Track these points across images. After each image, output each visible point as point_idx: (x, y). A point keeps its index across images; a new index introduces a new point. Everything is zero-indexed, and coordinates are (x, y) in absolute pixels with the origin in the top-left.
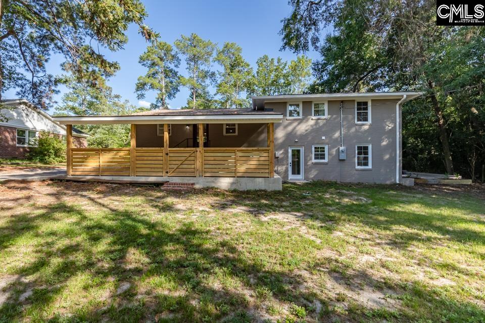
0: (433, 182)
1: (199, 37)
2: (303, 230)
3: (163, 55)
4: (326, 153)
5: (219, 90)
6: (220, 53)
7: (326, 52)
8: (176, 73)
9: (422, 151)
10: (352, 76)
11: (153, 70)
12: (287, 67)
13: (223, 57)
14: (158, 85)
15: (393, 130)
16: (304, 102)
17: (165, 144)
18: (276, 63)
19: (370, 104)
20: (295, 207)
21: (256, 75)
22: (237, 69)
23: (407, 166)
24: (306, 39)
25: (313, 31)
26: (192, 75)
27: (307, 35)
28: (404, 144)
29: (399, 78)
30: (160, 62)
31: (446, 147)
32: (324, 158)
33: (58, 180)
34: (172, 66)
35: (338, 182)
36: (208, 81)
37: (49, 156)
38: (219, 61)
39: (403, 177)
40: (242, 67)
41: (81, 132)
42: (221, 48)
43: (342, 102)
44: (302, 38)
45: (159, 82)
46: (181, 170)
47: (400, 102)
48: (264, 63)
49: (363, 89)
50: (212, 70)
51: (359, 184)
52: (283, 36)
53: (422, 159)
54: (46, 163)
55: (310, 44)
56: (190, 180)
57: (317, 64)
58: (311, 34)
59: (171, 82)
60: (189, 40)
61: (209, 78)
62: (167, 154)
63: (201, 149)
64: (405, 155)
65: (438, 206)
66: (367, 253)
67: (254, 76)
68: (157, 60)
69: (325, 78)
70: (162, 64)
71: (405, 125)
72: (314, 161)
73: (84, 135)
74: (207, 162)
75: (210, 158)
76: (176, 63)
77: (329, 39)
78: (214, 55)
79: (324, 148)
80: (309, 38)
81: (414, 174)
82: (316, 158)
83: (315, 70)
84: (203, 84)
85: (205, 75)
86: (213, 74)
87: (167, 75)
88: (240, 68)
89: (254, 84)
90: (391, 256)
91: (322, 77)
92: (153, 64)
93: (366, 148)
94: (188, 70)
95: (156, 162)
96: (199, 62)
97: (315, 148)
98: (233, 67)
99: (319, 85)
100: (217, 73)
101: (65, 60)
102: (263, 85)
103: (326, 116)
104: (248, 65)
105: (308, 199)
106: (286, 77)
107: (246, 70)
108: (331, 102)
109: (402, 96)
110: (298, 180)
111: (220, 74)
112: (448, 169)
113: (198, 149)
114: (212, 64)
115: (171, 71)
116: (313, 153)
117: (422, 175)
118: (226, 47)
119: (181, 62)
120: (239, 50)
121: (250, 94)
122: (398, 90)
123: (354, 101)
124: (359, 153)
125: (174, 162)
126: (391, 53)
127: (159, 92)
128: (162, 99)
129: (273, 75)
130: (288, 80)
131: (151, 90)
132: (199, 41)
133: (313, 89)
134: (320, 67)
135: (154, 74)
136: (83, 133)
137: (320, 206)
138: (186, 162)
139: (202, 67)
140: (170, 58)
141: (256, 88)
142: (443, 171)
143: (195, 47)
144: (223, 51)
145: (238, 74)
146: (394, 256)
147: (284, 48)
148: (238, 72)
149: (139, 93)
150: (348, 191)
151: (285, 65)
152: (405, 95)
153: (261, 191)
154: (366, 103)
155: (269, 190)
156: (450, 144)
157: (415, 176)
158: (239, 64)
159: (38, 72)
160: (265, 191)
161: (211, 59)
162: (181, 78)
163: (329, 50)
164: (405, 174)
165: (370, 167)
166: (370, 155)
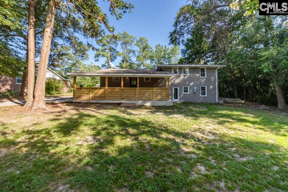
0: (230, 102)
1: (128, 33)
2: (185, 120)
3: (109, 41)
4: (189, 89)
5: (138, 59)
6: (138, 42)
7: (187, 45)
8: (115, 50)
9: (226, 89)
10: (197, 56)
11: (104, 48)
12: (169, 50)
13: (139, 44)
14: (107, 55)
15: (215, 81)
16: (179, 68)
17: (122, 86)
18: (164, 48)
19: (205, 70)
20: (179, 112)
21: (155, 53)
22: (146, 50)
23: (220, 95)
24: (179, 40)
25: (182, 37)
26: (124, 51)
27: (180, 39)
28: (219, 86)
29: (216, 58)
30: (107, 44)
31: (235, 88)
32: (187, 92)
33: (70, 102)
34: (113, 46)
35: (194, 102)
36: (131, 54)
37: (52, 90)
38: (137, 45)
39: (219, 100)
40: (149, 49)
41: (67, 78)
42: (138, 39)
43: (195, 68)
44: (178, 40)
45: (107, 53)
46: (129, 97)
47: (217, 69)
48: (159, 47)
49: (202, 62)
50: (134, 49)
51: (202, 103)
52: (170, 39)
53: (226, 92)
54: (51, 94)
55: (181, 42)
56: (133, 102)
57: (183, 50)
58: (181, 39)
59: (113, 54)
60: (123, 34)
61: (132, 53)
62: (123, 90)
63: (138, 88)
64: (219, 90)
65: (232, 111)
66: (208, 126)
67: (154, 53)
68: (106, 43)
69: (186, 56)
70: (109, 45)
71: (219, 78)
72: (184, 93)
73: (69, 80)
74: (140, 94)
75: (142, 92)
76: (116, 45)
77: (188, 40)
78: (135, 42)
79: (187, 88)
80: (181, 40)
81: (223, 99)
82: (184, 92)
83: (182, 52)
84: (129, 56)
85: (130, 51)
86: (134, 51)
87: (111, 51)
88: (148, 49)
89: (154, 57)
90: (216, 126)
91: (185, 55)
92: (104, 45)
93: (204, 88)
94: (122, 49)
95: (117, 94)
96: (127, 45)
97: (184, 88)
98: (144, 49)
99: (184, 59)
100: (136, 51)
101: (63, 43)
102: (158, 58)
103: (188, 74)
104: (151, 48)
105: (184, 109)
106: (169, 54)
107: (150, 50)
108: (190, 68)
109: (218, 67)
110: (177, 101)
111: (137, 51)
112: (236, 96)
113: (137, 88)
114: (134, 46)
115: (113, 48)
116: (183, 90)
117: (227, 99)
118: (141, 39)
119: (118, 45)
120: (147, 41)
121: (152, 61)
122: (216, 63)
123: (199, 68)
124: (202, 90)
125: (126, 94)
126: (213, 47)
127: (107, 58)
128: (108, 62)
129: (163, 53)
130: (169, 56)
131: (102, 58)
132: (127, 35)
133: (181, 62)
134: (184, 51)
135: (104, 50)
136: (68, 79)
137: (189, 111)
138: (131, 94)
139: (129, 48)
140: (113, 42)
141: (155, 59)
142: (234, 97)
143: (125, 38)
144: (139, 41)
145: (147, 52)
146: (217, 126)
147: (170, 44)
148: (147, 51)
149: (96, 58)
150: (198, 105)
151: (168, 49)
152: (219, 66)
153: (164, 106)
154: (204, 69)
155: (167, 106)
156: (236, 86)
157: (224, 99)
158: (147, 48)
159: (54, 49)
160: (166, 106)
161: (133, 44)
162: (118, 52)
163: (188, 44)
164: (220, 98)
165: (206, 96)
166: (206, 91)
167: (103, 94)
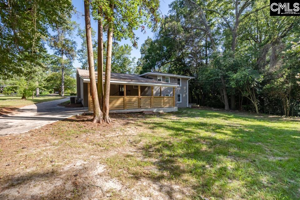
15: (186, 89)
17: (139, 94)
19: (181, 80)
39: (189, 105)
43: (174, 78)
47: (188, 80)
62: (140, 99)
74: (154, 102)
79: (169, 95)
93: (180, 95)
97: (166, 95)
108: (171, 78)
113: (152, 97)
117: (193, 104)
123: (177, 78)
124: (178, 97)
138: (147, 102)
152: (191, 78)
155: (174, 111)
165: (181, 102)
166: (181, 98)
167: (121, 105)
